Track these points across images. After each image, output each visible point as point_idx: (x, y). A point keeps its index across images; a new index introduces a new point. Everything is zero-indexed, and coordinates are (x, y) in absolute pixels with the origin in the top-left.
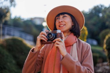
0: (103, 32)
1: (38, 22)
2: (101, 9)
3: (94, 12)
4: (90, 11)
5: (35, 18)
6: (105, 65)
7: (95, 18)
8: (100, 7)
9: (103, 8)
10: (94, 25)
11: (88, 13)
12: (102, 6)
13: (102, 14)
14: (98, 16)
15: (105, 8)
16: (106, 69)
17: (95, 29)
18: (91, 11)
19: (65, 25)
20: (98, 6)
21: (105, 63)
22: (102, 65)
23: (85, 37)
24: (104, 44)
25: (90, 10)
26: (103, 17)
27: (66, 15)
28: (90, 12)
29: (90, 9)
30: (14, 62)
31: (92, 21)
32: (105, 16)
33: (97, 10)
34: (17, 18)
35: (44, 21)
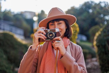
0: (93, 28)
1: (28, 16)
2: (91, 5)
3: (84, 7)
4: (80, 7)
5: (26, 12)
6: (93, 61)
7: (85, 14)
8: (90, 3)
9: (93, 5)
10: (84, 20)
11: (78, 8)
12: (92, 2)
13: (92, 10)
14: (88, 12)
15: (96, 4)
16: (95, 65)
17: (85, 25)
20: (88, 2)
21: (94, 59)
22: (92, 61)
24: (94, 41)
25: (81, 6)
26: (93, 13)
30: (5, 56)
31: (82, 17)
32: (95, 12)
33: (87, 6)
34: (7, 11)
35: (35, 15)
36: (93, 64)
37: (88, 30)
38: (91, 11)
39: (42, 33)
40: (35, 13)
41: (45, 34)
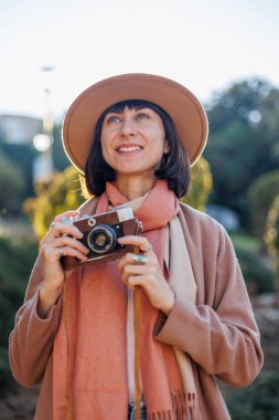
0: (264, 182)
2: (257, 93)
3: (230, 103)
4: (214, 100)
5: (5, 117)
7: (233, 129)
8: (254, 85)
9: (265, 93)
10: (229, 153)
11: (207, 106)
12: (260, 84)
13: (262, 113)
14: (245, 122)
15: (274, 92)
17: (233, 169)
18: (221, 100)
19: (142, 148)
20: (245, 84)
21: (267, 299)
23: (203, 197)
25: (217, 98)
26: (263, 125)
27: (147, 111)
28: (216, 103)
29: (215, 93)
31: (223, 140)
32: (272, 122)
33: (242, 97)
36: (264, 318)
37: (243, 188)
38: (255, 117)
39: (70, 236)
40: (41, 122)
41: (81, 235)
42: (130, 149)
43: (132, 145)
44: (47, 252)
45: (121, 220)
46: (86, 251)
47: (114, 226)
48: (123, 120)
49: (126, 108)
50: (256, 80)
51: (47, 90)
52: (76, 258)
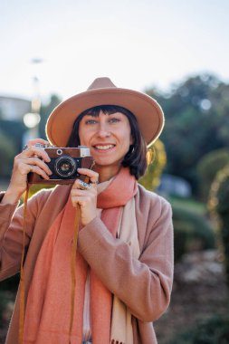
0: (211, 158)
1: (10, 113)
2: (207, 86)
3: (186, 93)
4: (173, 91)
5: (1, 98)
6: (207, 260)
7: (188, 114)
8: (205, 80)
9: (214, 86)
10: (184, 134)
11: (167, 95)
12: (211, 78)
13: (211, 101)
14: (197, 108)
15: (222, 85)
16: (212, 274)
17: (187, 147)
18: (178, 90)
19: (115, 146)
20: (198, 78)
21: (210, 255)
22: (203, 260)
25: (176, 88)
26: (212, 110)
28: (174, 93)
29: (173, 85)
31: (179, 122)
32: (220, 110)
33: (195, 88)
35: (30, 111)
36: (208, 270)
38: (205, 105)
39: (41, 158)
40: (30, 103)
41: (49, 160)
42: (105, 147)
43: (106, 145)
44: (20, 166)
45: (81, 156)
46: (50, 173)
47: (75, 159)
48: (98, 122)
49: (101, 113)
50: (207, 75)
51: (36, 79)
52: (41, 176)
